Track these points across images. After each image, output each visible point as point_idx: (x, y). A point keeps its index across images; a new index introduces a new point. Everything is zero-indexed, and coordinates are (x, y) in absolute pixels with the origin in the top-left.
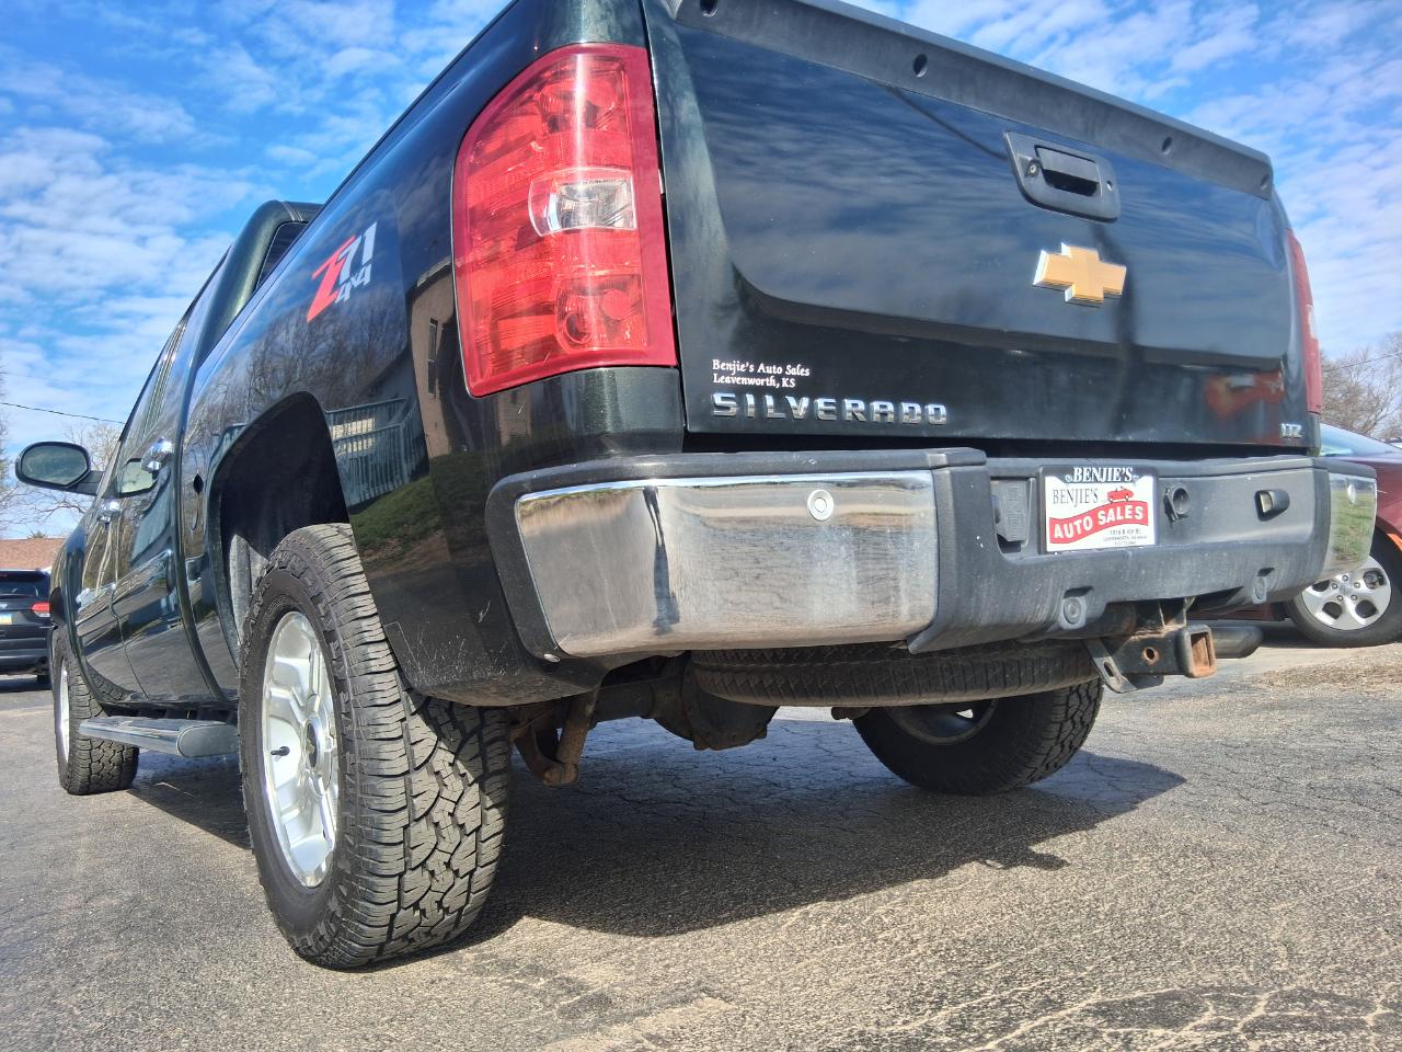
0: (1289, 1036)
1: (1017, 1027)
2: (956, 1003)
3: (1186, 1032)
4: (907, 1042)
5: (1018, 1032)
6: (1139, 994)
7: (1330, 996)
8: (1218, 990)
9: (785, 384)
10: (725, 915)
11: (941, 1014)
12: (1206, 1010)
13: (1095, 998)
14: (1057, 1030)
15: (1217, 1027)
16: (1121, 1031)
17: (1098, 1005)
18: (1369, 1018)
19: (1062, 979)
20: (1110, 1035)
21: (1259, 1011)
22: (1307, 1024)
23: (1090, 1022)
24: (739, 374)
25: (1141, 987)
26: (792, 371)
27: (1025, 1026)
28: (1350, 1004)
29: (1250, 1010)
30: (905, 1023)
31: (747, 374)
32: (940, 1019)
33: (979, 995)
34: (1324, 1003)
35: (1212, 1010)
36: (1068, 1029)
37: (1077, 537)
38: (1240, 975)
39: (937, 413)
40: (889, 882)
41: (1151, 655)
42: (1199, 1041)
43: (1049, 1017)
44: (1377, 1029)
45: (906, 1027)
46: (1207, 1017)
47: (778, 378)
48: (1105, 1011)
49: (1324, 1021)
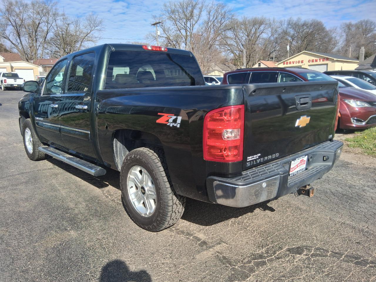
0: (317, 257)
1: (276, 253)
2: (265, 247)
3: (302, 256)
4: (260, 255)
5: (277, 254)
6: (294, 247)
7: (323, 249)
8: (306, 246)
9: (257, 158)
10: (217, 221)
11: (264, 249)
12: (305, 251)
13: (287, 247)
14: (283, 254)
15: (306, 255)
16: (292, 255)
17: (288, 249)
18: (328, 254)
19: (281, 242)
20: (291, 256)
21: (313, 252)
22: (320, 256)
23: (287, 253)
24: (251, 158)
25: (294, 245)
26: (258, 155)
27: (278, 253)
28: (326, 251)
29: (311, 252)
30: (258, 251)
31: (252, 158)
32: (264, 250)
33: (268, 245)
34: (322, 251)
35: (305, 252)
36: (284, 254)
37: (294, 170)
38: (309, 243)
39: (277, 155)
40: (244, 213)
41: (303, 192)
42: (304, 258)
43: (281, 251)
44: (330, 257)
45: (258, 252)
46: (305, 253)
47: (256, 157)
48: (289, 250)
49: (322, 255)
